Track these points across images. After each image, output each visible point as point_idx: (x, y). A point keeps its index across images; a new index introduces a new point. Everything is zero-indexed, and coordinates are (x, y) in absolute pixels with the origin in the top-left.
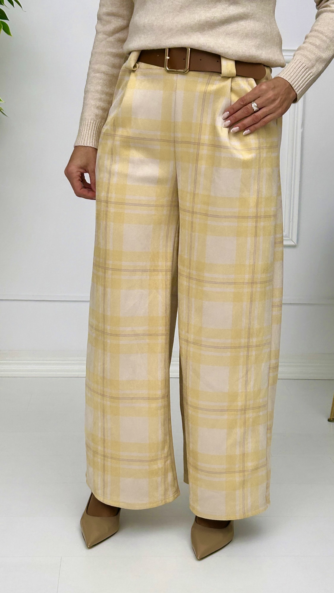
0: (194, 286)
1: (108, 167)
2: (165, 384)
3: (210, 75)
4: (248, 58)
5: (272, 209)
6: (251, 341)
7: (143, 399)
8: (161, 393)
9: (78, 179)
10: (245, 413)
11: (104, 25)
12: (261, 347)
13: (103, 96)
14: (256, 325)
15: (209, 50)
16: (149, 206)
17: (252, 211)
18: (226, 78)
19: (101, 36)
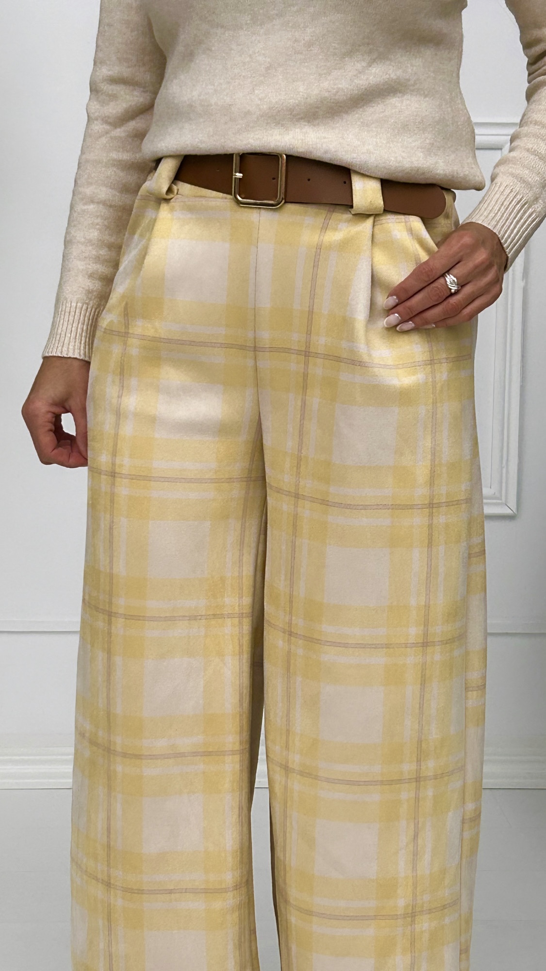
0: (300, 652)
1: (115, 401)
2: (242, 858)
3: (328, 211)
4: (408, 173)
5: (463, 488)
6: (423, 767)
7: (195, 891)
8: (233, 878)
9: (47, 428)
10: (413, 922)
11: (103, 103)
12: (446, 778)
13: (103, 252)
14: (434, 734)
15: (326, 158)
16: (200, 481)
17: (420, 493)
18: (363, 216)
19: (98, 127)
